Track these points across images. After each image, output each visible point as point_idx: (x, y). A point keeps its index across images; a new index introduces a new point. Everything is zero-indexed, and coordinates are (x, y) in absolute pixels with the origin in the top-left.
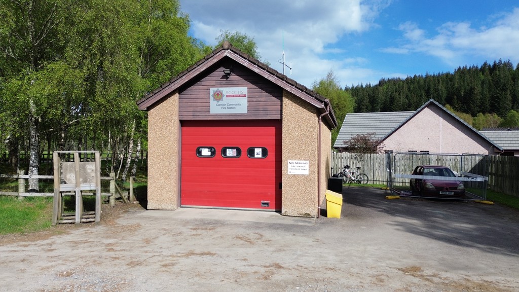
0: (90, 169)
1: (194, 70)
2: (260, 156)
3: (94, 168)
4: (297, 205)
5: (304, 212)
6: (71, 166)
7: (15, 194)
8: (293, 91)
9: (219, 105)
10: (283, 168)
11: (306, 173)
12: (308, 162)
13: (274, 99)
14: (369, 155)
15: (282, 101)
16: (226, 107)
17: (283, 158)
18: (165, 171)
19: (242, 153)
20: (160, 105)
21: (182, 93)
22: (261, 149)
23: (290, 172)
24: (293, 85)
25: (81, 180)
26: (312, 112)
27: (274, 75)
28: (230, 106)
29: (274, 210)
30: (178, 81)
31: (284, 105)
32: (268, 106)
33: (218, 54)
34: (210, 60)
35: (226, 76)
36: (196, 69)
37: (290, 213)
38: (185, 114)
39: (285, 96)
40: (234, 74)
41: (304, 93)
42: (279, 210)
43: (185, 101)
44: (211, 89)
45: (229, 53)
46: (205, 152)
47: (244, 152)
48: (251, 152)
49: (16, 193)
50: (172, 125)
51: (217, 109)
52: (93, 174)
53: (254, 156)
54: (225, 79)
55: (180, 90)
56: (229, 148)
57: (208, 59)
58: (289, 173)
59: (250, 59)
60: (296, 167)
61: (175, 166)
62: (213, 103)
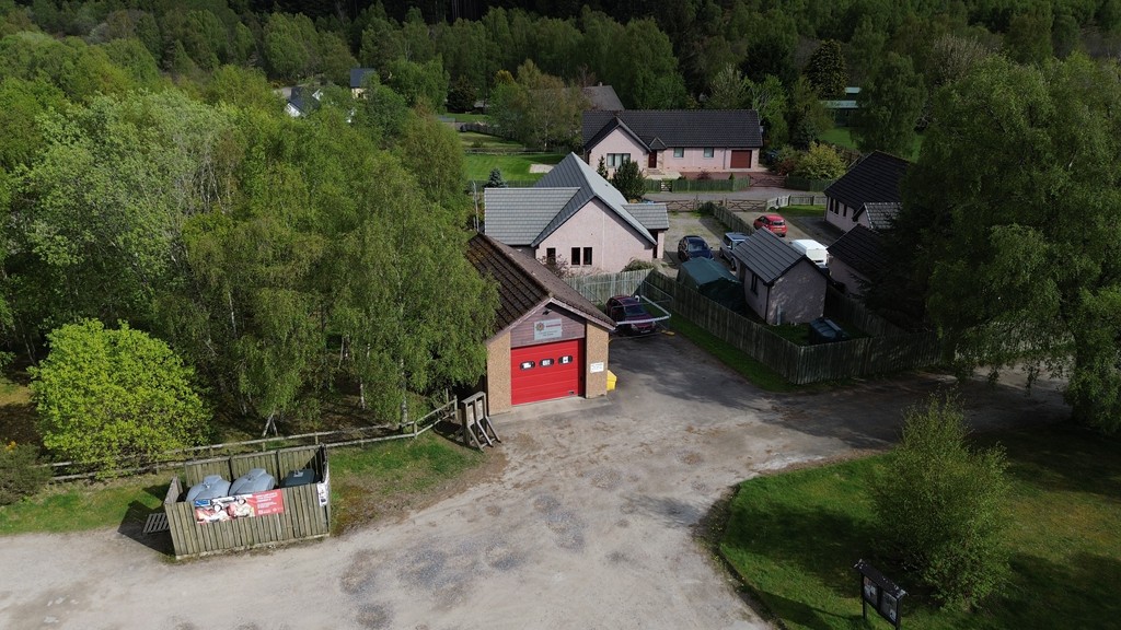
2: (567, 362)
4: (596, 391)
5: (600, 394)
9: (541, 333)
10: (587, 368)
11: (602, 370)
12: (603, 363)
13: (580, 324)
15: (587, 326)
16: (546, 334)
17: (587, 362)
20: (496, 340)
22: (567, 357)
23: (591, 371)
28: (549, 333)
29: (577, 395)
30: (514, 323)
31: (588, 329)
32: (577, 330)
33: (544, 301)
34: (539, 306)
35: (547, 313)
36: (529, 313)
37: (592, 396)
38: (515, 343)
39: (590, 324)
40: (553, 312)
41: (602, 322)
42: (583, 395)
43: (515, 333)
44: (535, 323)
46: (527, 365)
47: (555, 362)
50: (506, 353)
51: (539, 337)
53: (562, 362)
54: (545, 315)
56: (545, 360)
59: (567, 303)
60: (596, 367)
61: (509, 381)
62: (537, 333)
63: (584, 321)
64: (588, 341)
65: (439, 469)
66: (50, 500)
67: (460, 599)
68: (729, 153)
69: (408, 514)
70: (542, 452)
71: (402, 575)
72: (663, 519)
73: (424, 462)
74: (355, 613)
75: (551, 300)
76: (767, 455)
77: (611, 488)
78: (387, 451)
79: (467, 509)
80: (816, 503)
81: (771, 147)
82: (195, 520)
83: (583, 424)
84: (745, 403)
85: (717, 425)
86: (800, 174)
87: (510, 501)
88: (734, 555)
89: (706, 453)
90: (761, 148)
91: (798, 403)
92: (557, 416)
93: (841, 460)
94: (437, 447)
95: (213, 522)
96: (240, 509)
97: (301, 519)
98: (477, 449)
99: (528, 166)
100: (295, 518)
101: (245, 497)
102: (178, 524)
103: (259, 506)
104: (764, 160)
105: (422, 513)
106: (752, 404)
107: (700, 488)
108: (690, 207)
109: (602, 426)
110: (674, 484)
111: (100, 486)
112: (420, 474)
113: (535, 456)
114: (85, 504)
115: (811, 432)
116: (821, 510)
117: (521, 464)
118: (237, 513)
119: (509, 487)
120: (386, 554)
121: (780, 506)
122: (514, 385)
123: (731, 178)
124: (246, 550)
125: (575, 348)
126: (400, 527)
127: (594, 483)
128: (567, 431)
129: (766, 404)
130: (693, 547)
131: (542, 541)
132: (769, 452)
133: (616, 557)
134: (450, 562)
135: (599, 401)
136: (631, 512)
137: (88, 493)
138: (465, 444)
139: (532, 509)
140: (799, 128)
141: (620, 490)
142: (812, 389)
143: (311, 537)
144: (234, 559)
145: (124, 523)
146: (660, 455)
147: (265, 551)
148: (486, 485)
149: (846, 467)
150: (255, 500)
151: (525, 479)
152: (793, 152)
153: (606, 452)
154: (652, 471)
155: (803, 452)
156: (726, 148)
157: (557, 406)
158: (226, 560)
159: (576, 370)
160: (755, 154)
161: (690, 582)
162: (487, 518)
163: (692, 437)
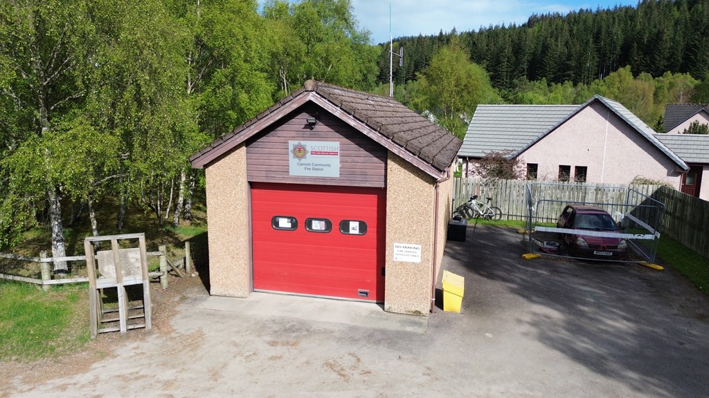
0: (133, 258)
1: (265, 118)
2: (357, 232)
3: (138, 256)
4: (405, 300)
5: (413, 309)
6: (109, 256)
7: (38, 282)
8: (403, 154)
9: (301, 164)
10: (387, 252)
11: (418, 260)
12: (420, 246)
13: (376, 159)
14: (504, 181)
15: (386, 164)
16: (311, 167)
17: (387, 240)
18: (231, 248)
19: (333, 227)
20: (221, 161)
21: (251, 146)
22: (358, 223)
23: (396, 258)
24: (402, 146)
25: (123, 272)
26: (427, 182)
27: (376, 130)
28: (317, 167)
29: (375, 301)
30: (244, 132)
31: (389, 170)
32: (368, 170)
33: (298, 97)
34: (287, 104)
35: (310, 126)
36: (269, 116)
37: (395, 308)
38: (255, 173)
39: (390, 159)
40: (320, 123)
41: (416, 157)
42: (381, 302)
43: (255, 156)
44: (290, 142)
45: (313, 96)
46: (284, 223)
47: (335, 227)
48: (345, 226)
49: (39, 280)
50: (238, 189)
51: (298, 170)
52: (139, 264)
53: (349, 231)
54: (309, 130)
55: (248, 143)
56: (316, 219)
57: (284, 104)
58: (395, 260)
59: (343, 107)
60: (405, 252)
62: (293, 162)
63: (382, 153)
64: (390, 195)
75: (312, 97)
83: (319, 349)
109: (348, 364)
157: (324, 308)
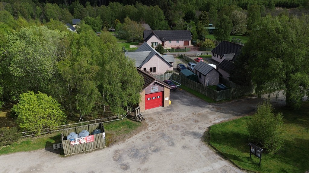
2: (159, 98)
4: (166, 105)
13: (163, 88)
27: (163, 84)
28: (155, 90)
30: (146, 88)
33: (154, 82)
38: (146, 93)
40: (156, 84)
42: (163, 106)
46: (149, 99)
47: (156, 98)
50: (144, 96)
54: (153, 85)
56: (153, 97)
58: (165, 100)
60: (167, 99)
61: (145, 103)
62: (152, 90)
64: (165, 92)
65: (130, 128)
66: (22, 143)
67: (146, 161)
68: (183, 41)
69: (126, 140)
70: (156, 122)
71: (129, 155)
72: (193, 137)
73: (126, 126)
74: (119, 166)
75: (156, 81)
76: (214, 119)
77: (177, 130)
78: (115, 124)
79: (141, 137)
80: (230, 130)
81: (194, 40)
82: (70, 145)
83: (165, 114)
84: (205, 106)
85: (200, 112)
86: (203, 47)
87: (152, 135)
88: (214, 144)
89: (199, 119)
90: (191, 40)
91: (218, 106)
92: (158, 112)
93: (233, 119)
94: (128, 122)
95: (75, 145)
96: (82, 141)
97: (98, 143)
98: (139, 122)
99: (129, 46)
100: (97, 143)
101: (84, 137)
102: (65, 146)
103: (87, 140)
104: (192, 43)
105: (129, 139)
106: (206, 106)
107: (200, 128)
108: (176, 56)
109: (170, 114)
110: (193, 128)
111: (36, 138)
112: (125, 129)
113: (155, 123)
114: (33, 143)
115: (224, 113)
116: (232, 132)
117: (152, 125)
118: (82, 142)
119: (150, 131)
120: (123, 150)
121: (222, 132)
122: (146, 104)
123: (185, 48)
124: (84, 152)
125: (161, 94)
126: (124, 143)
127: (172, 128)
128: (161, 116)
129: (210, 106)
130: (202, 143)
131: (163, 144)
132: (215, 118)
133: (184, 147)
134: (141, 151)
135: (167, 108)
136: (184, 135)
137: (33, 140)
138: (135, 121)
139: (158, 136)
140: (200, 35)
141: (180, 130)
142: (221, 102)
143: (101, 148)
144: (81, 155)
145: (46, 147)
146: (188, 121)
147: (89, 152)
148: (144, 131)
149: (235, 121)
150: (86, 138)
151: (154, 129)
152: (200, 41)
153: (173, 121)
154: (187, 125)
155: (223, 118)
156: (182, 40)
157: (157, 109)
158: (79, 155)
159: (161, 100)
160: (190, 42)
161: (204, 152)
162: (147, 139)
163: (194, 116)
